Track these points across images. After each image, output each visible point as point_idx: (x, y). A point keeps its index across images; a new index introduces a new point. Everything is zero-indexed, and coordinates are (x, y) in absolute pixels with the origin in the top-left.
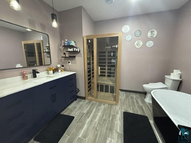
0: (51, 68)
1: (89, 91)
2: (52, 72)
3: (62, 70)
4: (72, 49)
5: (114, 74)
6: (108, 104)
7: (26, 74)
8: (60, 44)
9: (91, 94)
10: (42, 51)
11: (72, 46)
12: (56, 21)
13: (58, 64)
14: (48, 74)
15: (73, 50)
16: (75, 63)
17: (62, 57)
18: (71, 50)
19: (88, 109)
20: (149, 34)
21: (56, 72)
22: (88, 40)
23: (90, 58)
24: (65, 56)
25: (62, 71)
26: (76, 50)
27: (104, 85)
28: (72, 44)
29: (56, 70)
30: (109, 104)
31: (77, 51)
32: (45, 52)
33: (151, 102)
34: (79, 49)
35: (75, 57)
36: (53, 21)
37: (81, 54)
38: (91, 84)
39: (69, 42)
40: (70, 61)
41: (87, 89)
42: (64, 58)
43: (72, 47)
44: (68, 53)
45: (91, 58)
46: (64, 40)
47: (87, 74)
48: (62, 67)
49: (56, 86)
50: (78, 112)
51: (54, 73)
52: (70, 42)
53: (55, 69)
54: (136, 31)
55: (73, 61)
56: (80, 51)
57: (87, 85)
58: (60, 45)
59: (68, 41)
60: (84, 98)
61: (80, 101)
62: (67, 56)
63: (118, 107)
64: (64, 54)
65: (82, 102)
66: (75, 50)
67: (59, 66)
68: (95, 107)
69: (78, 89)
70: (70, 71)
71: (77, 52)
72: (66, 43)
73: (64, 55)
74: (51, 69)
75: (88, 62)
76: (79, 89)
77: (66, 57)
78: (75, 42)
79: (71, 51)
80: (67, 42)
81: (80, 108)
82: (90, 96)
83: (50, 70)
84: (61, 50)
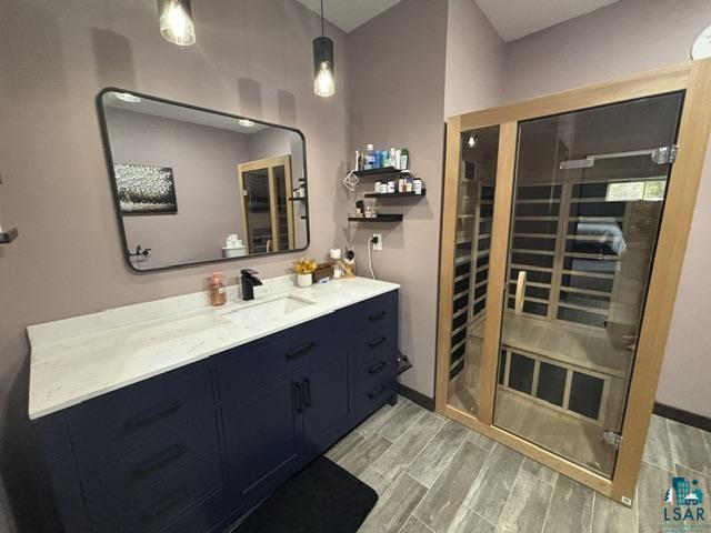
0: (306, 262)
1: (453, 374)
2: (308, 278)
3: (349, 271)
4: (391, 184)
6: (556, 477)
7: (221, 285)
8: (345, 167)
9: (460, 392)
10: (288, 196)
11: (392, 170)
12: (331, 67)
13: (336, 247)
14: (296, 284)
15: (396, 187)
16: (400, 244)
17: (350, 219)
18: (388, 188)
19: (442, 469)
21: (325, 277)
22: (465, 136)
23: (470, 221)
24: (361, 216)
25: (345, 275)
26: (409, 189)
27: (537, 363)
28: (393, 164)
29: (323, 272)
30: (565, 481)
31: (413, 193)
32: (296, 199)
34: (423, 184)
35: (399, 218)
36: (317, 69)
37: (427, 203)
38: (464, 345)
39: (382, 156)
40: (380, 236)
41: (445, 365)
42: (355, 223)
43: (392, 174)
44: (374, 200)
45: (478, 220)
46: (363, 150)
47: (449, 298)
48: (347, 261)
49: (312, 345)
50: (396, 471)
51: (315, 281)
52: (385, 153)
53: (319, 268)
55: (393, 235)
56: (424, 191)
57: (446, 349)
58: (345, 170)
59: (378, 152)
60: (428, 404)
61: (409, 413)
62: (368, 215)
63: (628, 521)
64: (360, 205)
65: (419, 425)
66: (405, 187)
67: (336, 254)
68: (482, 473)
69: (405, 359)
70: (376, 279)
71: (411, 198)
72: (369, 159)
73: (359, 210)
74: (308, 267)
75: (462, 241)
76: (410, 360)
77: (364, 219)
78: (405, 152)
79: (387, 195)
80: (373, 154)
81: (405, 452)
82: (455, 398)
83: (302, 272)
84: (347, 191)
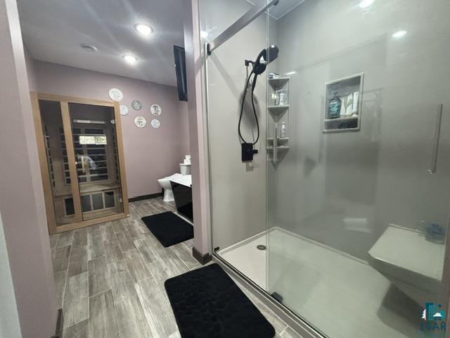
5: (106, 172)
20: (152, 110)
27: (91, 195)
33: (173, 200)
54: (134, 102)
63: (130, 219)
